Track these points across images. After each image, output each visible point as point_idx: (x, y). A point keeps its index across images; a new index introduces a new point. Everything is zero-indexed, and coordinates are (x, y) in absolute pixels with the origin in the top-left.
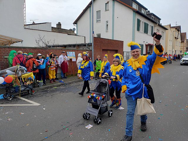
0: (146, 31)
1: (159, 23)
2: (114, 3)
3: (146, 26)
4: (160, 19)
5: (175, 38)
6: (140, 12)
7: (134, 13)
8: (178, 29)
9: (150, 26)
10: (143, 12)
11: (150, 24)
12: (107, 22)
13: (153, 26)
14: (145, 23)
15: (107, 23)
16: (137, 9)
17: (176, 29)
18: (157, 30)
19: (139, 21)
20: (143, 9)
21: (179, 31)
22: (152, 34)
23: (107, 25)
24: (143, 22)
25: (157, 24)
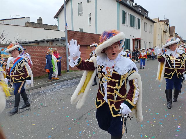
0: (132, 24)
1: (147, 16)
3: (132, 18)
4: (148, 12)
5: (164, 32)
6: (125, 2)
7: (118, 3)
8: (167, 22)
9: (137, 18)
10: (129, 3)
11: (137, 17)
12: (90, 14)
13: (140, 18)
14: (131, 16)
15: (90, 16)
17: (165, 22)
18: (145, 23)
19: (124, 14)
21: (167, 24)
22: (139, 28)
23: (90, 18)
24: (128, 14)
25: (144, 16)
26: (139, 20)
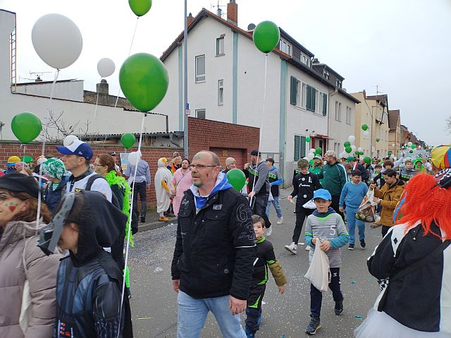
0: (311, 106)
1: (341, 87)
2: (236, 38)
3: (311, 93)
4: (342, 79)
5: (376, 121)
6: (297, 60)
7: (284, 62)
8: (382, 101)
9: (321, 93)
10: (303, 60)
11: (321, 90)
12: (221, 82)
13: (327, 93)
14: (309, 88)
15: (222, 84)
16: (291, 54)
17: (378, 101)
18: (337, 102)
19: (294, 83)
20: (303, 54)
21: (384, 106)
22: (324, 113)
23: (222, 89)
24: (303, 84)
25: (335, 89)
26: (325, 96)
